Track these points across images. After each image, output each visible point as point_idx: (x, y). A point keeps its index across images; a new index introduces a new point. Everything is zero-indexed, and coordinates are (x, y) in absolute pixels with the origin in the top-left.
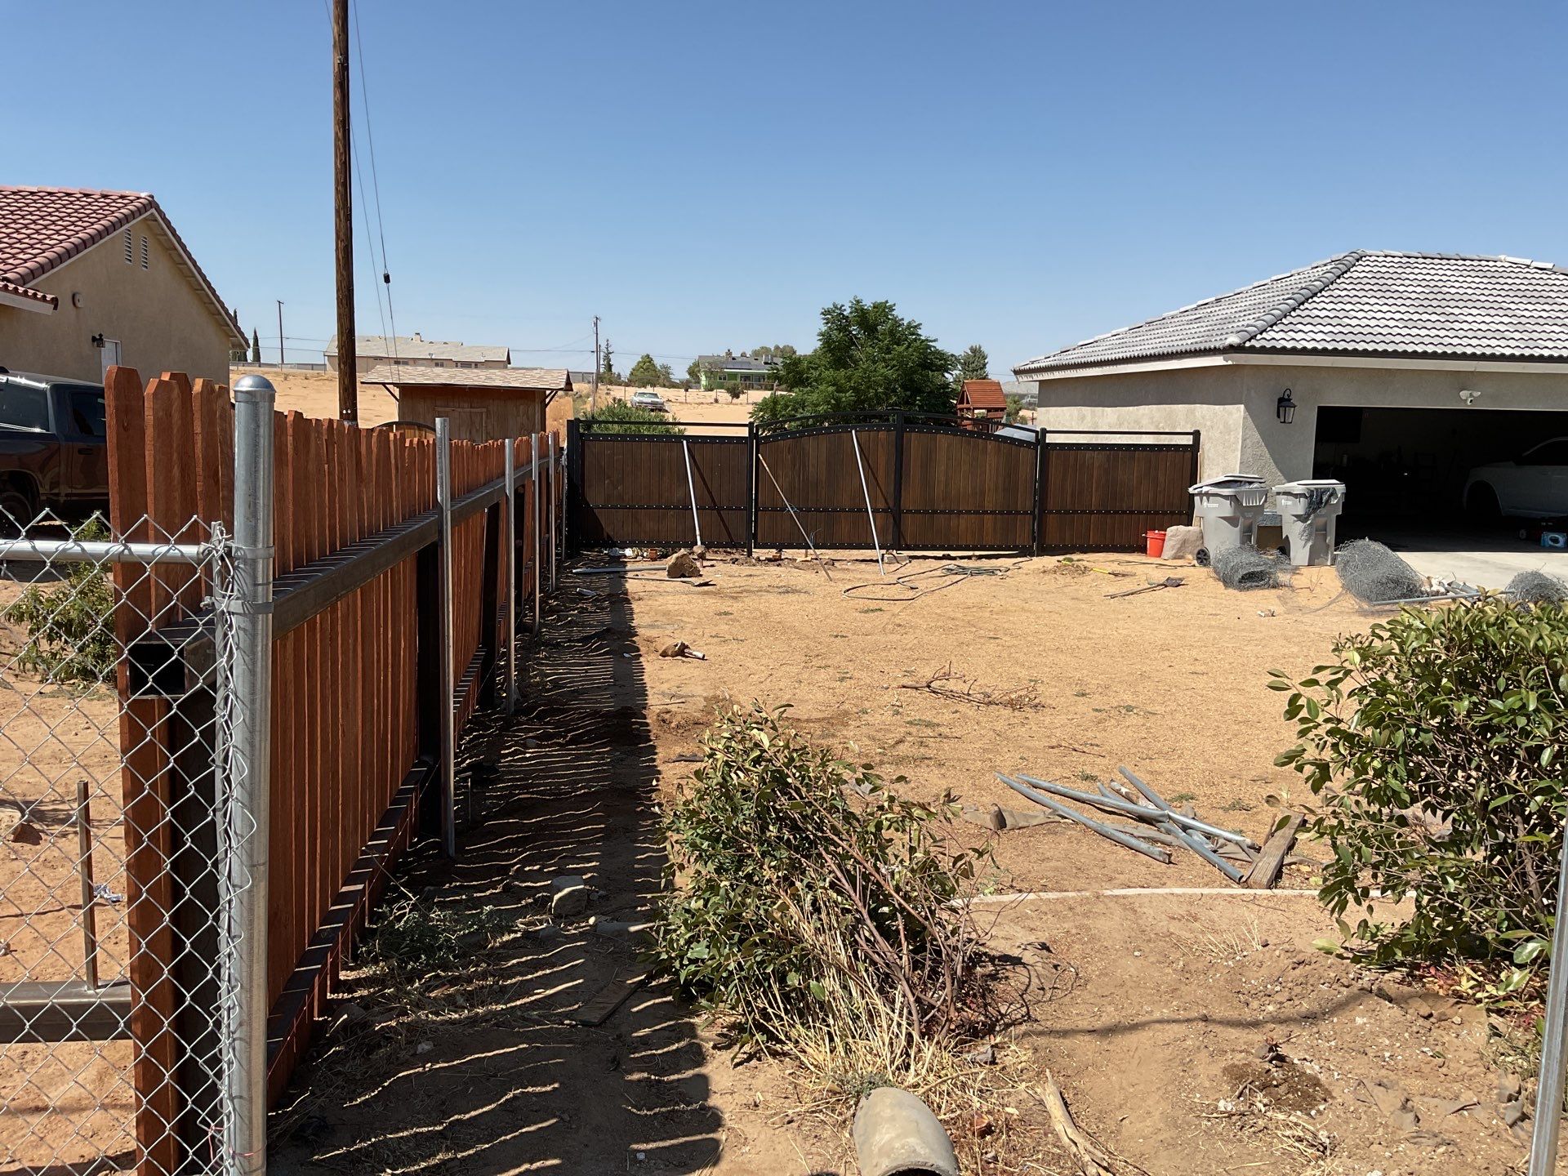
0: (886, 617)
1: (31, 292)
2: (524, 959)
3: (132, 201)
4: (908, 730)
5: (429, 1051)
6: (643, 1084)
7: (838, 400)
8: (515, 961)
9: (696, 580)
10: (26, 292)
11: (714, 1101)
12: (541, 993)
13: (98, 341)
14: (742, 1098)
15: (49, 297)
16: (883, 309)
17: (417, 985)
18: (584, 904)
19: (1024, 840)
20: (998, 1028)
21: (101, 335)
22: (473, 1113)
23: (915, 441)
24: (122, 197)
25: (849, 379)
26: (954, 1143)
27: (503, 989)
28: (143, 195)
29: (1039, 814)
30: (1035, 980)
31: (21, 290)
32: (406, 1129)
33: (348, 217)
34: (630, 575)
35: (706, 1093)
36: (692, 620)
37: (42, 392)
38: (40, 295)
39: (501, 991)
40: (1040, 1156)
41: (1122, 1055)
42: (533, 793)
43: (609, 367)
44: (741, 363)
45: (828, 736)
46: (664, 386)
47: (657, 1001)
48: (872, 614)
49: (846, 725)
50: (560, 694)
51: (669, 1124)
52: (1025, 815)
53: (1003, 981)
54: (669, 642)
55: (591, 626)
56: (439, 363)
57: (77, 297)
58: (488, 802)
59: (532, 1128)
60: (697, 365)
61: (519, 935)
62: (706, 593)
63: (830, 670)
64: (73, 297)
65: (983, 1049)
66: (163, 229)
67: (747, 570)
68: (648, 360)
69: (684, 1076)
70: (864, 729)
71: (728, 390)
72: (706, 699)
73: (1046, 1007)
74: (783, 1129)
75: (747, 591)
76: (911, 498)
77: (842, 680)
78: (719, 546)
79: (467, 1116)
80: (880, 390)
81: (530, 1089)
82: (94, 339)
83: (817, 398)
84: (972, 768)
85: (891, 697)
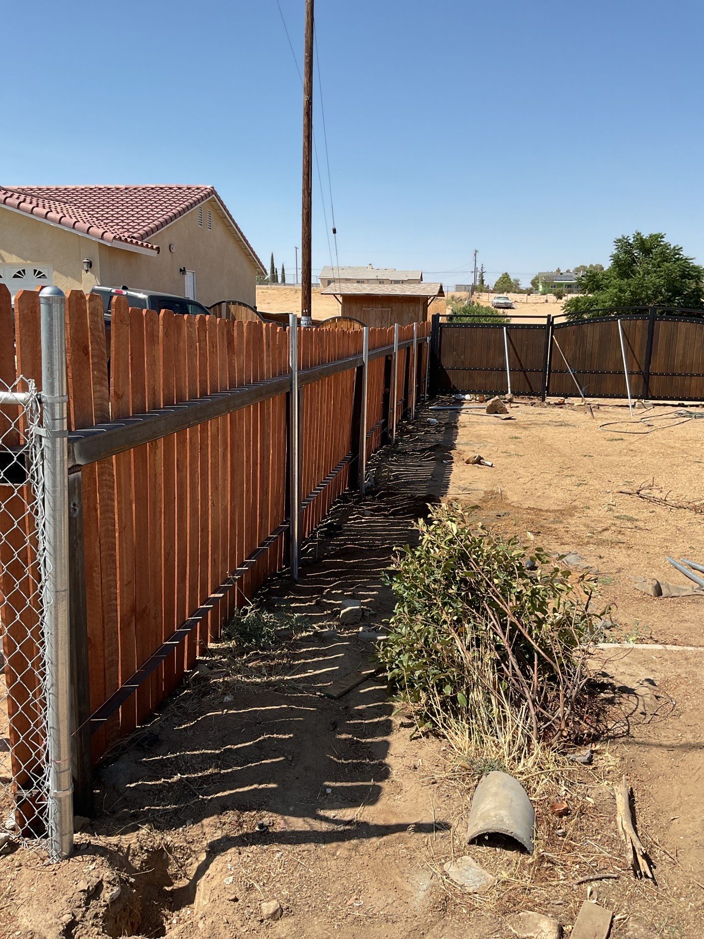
0: (624, 444)
1: (145, 244)
2: (311, 649)
3: (202, 191)
4: (613, 522)
5: (229, 702)
6: (348, 742)
7: (620, 298)
8: (305, 650)
9: (504, 416)
10: (142, 244)
11: (388, 760)
12: (311, 673)
13: (183, 271)
14: (409, 761)
15: (155, 247)
16: (656, 238)
17: (245, 657)
18: (359, 618)
19: (673, 605)
20: (602, 739)
21: (184, 268)
22: (239, 746)
23: (663, 327)
24: (198, 189)
25: (630, 285)
26: (538, 819)
27: (292, 667)
28: (209, 187)
29: (689, 588)
30: (641, 708)
31: (140, 243)
32: (199, 750)
33: (310, 195)
34: (463, 411)
35: (385, 755)
36: (493, 441)
37: (144, 300)
38: (150, 245)
39: (290, 667)
40: (599, 837)
41: (687, 772)
42: (355, 544)
43: (482, 281)
44: (567, 276)
45: (557, 522)
46: (515, 292)
47: (377, 687)
48: (615, 442)
49: (572, 515)
50: (397, 484)
51: (357, 772)
52: (678, 589)
53: (616, 706)
54: (472, 455)
55: (429, 442)
56: (381, 282)
57: (172, 246)
58: (330, 548)
59: (268, 761)
60: (537, 278)
61: (311, 633)
62: (507, 424)
63: (574, 479)
64: (170, 246)
65: (584, 753)
66: (219, 206)
67: (538, 410)
68: (506, 276)
69: (376, 740)
70: (583, 520)
71: (555, 294)
72: (485, 492)
73: (644, 729)
74: (428, 787)
75: (535, 424)
76: (657, 365)
77: (579, 485)
78: (524, 394)
79: (236, 747)
80: (649, 292)
81: (275, 736)
82: (181, 270)
83: (606, 298)
84: (651, 551)
85: (609, 499)
